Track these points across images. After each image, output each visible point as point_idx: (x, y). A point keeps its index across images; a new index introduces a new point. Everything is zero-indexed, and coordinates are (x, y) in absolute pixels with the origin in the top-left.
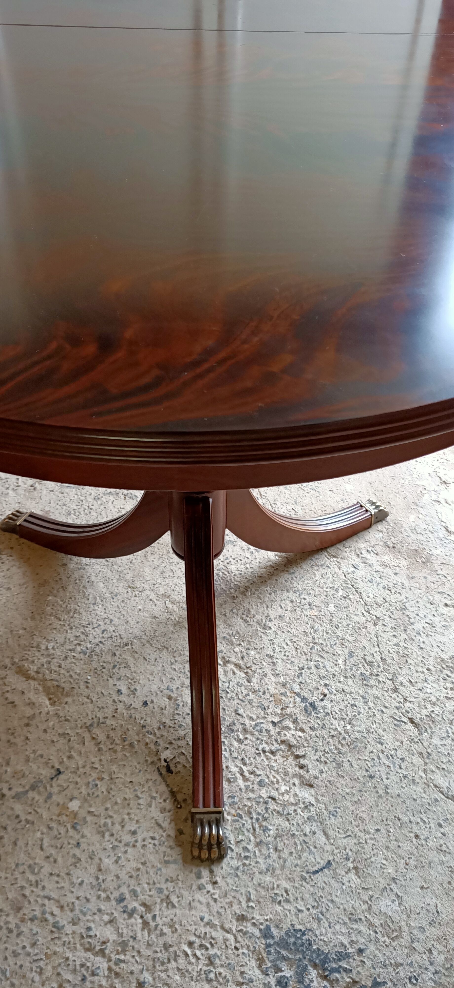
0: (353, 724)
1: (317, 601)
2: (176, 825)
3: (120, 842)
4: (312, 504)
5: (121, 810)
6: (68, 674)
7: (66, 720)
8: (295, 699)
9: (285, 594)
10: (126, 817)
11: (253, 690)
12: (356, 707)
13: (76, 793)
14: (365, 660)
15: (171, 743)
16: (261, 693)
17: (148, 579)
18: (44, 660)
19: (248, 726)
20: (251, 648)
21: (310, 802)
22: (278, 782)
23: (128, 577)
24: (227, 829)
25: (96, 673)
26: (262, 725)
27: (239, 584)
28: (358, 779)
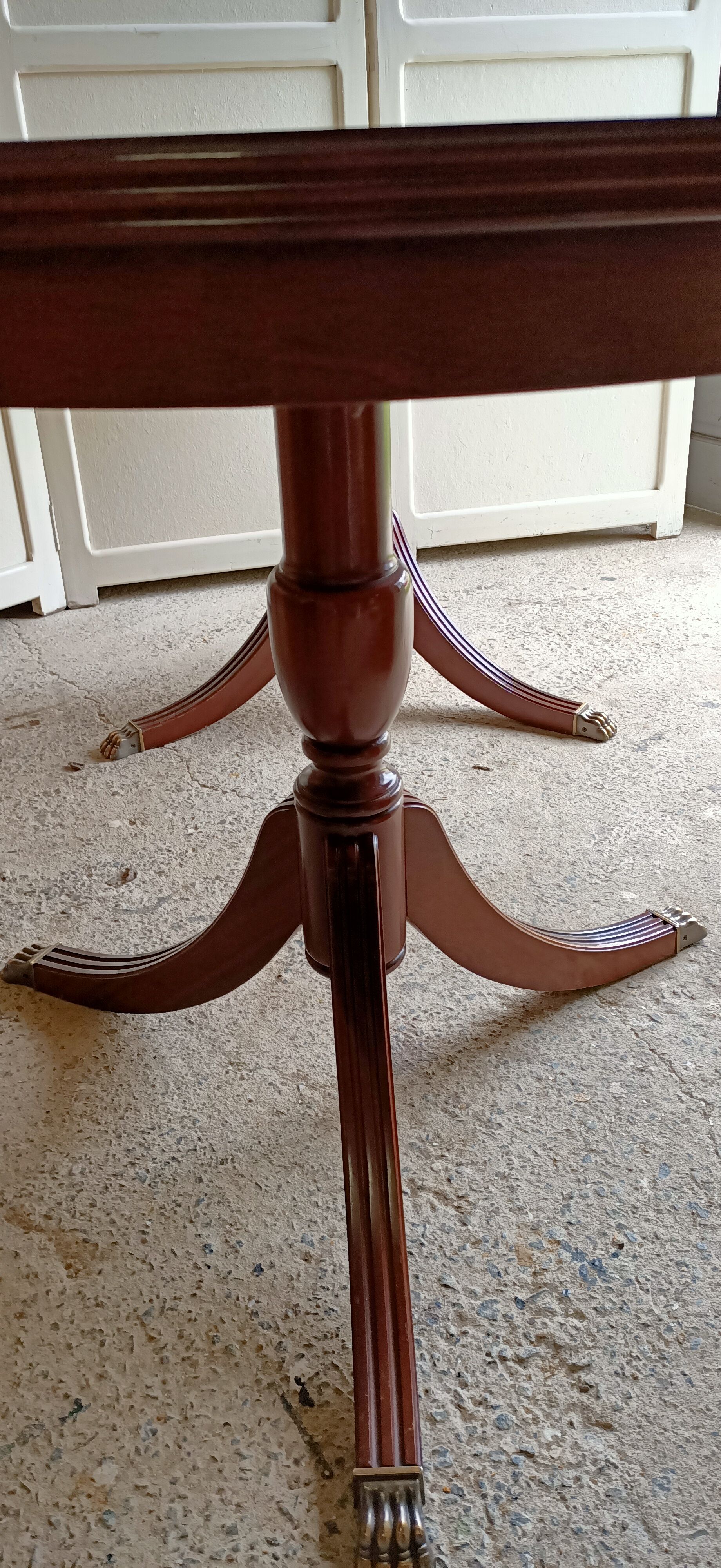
0: (684, 1301)
1: (587, 1077)
2: (321, 1512)
3: (201, 1552)
4: (564, 922)
5: (204, 1484)
6: (108, 1219)
7: (97, 1305)
8: (559, 1255)
9: (525, 1067)
10: (216, 1497)
11: (473, 1240)
12: (687, 1266)
13: (111, 1449)
14: (693, 1177)
15: (309, 1346)
16: (489, 1245)
17: (266, 1049)
18: (62, 1194)
19: (466, 1309)
20: (464, 1161)
21: (607, 1461)
22: (536, 1420)
23: (228, 1048)
24: (431, 1520)
25: (162, 1214)
26: (495, 1306)
27: (437, 1052)
28: (708, 1410)
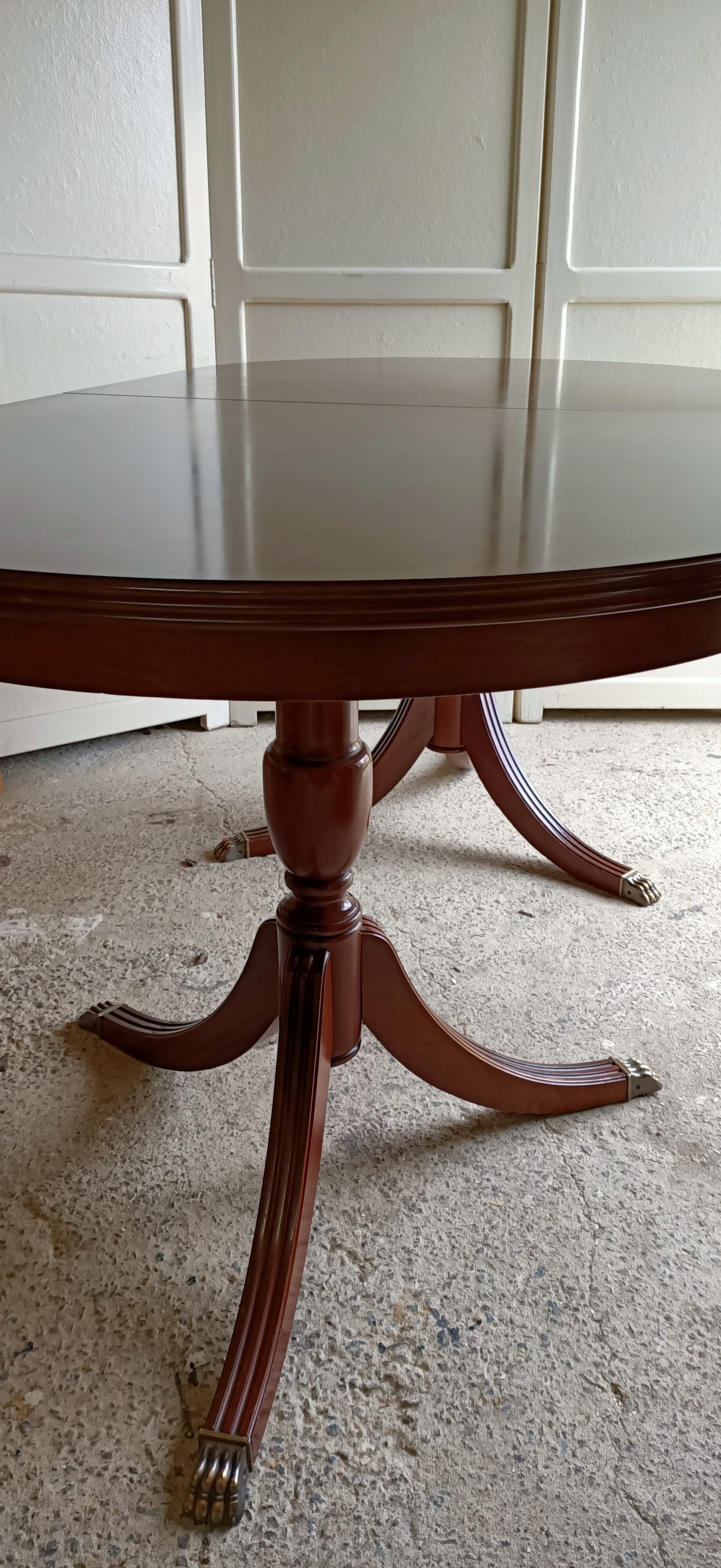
0: (512, 1374)
1: (508, 1187)
2: (175, 1460)
3: (81, 1464)
4: (541, 1056)
5: (99, 1420)
6: (95, 1220)
7: (67, 1280)
8: (427, 1319)
9: (460, 1168)
10: (104, 1431)
11: (364, 1294)
12: (526, 1349)
13: (43, 1381)
14: (562, 1283)
15: (209, 1343)
16: (375, 1300)
17: (259, 1116)
18: (69, 1195)
19: (338, 1343)
20: (381, 1233)
21: (402, 1475)
22: (360, 1435)
23: (230, 1110)
24: (253, 1484)
25: (136, 1225)
26: (362, 1346)
27: (392, 1143)
28: (496, 1457)
